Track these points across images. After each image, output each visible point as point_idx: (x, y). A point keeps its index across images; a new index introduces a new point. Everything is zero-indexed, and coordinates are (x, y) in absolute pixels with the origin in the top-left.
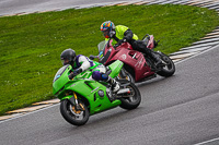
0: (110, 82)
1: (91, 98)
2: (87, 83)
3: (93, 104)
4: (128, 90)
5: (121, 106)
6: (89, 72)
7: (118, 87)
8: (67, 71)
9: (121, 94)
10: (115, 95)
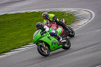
0: (58, 37)
1: (50, 44)
2: (48, 37)
3: (51, 47)
4: (65, 41)
5: (62, 48)
6: (49, 33)
7: (61, 39)
8: (40, 32)
9: (63, 43)
10: (60, 43)
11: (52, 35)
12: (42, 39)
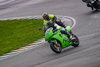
0: (68, 35)
1: (62, 41)
2: (60, 35)
3: (63, 44)
4: (74, 38)
7: (71, 37)
8: (51, 30)
10: (70, 40)
11: (63, 32)
12: (54, 37)
